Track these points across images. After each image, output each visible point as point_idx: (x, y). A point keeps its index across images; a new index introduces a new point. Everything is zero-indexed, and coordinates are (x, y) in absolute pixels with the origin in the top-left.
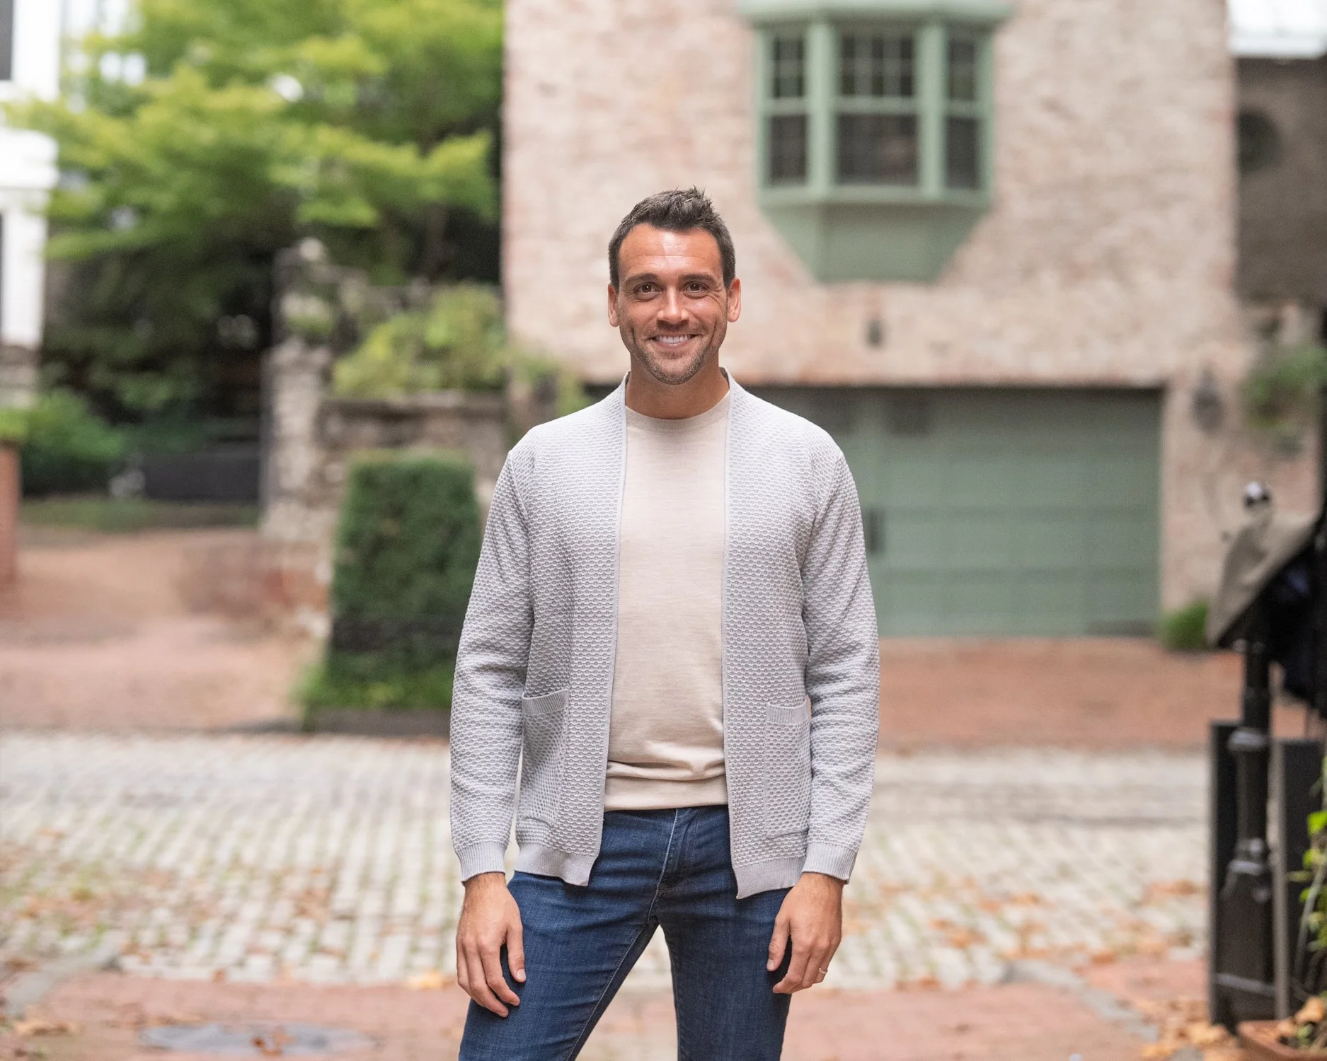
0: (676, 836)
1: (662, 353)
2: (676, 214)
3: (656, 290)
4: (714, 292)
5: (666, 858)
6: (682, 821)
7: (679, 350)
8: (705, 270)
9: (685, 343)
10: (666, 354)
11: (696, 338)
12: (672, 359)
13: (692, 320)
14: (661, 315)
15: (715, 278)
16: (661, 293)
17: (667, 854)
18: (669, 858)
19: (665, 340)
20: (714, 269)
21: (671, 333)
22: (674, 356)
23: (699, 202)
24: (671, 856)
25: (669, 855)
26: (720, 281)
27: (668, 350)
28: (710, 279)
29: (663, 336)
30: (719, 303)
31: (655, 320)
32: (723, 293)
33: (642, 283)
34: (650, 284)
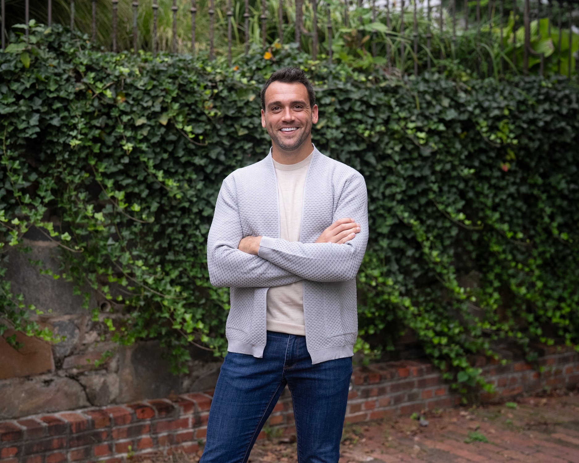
1: (285, 136)
2: (288, 76)
3: (280, 109)
4: (306, 109)
5: (286, 354)
7: (291, 135)
9: (294, 131)
12: (289, 139)
15: (306, 103)
16: (282, 110)
17: (286, 352)
19: (285, 129)
20: (305, 99)
21: (288, 126)
24: (288, 352)
27: (287, 135)
30: (308, 114)
31: (281, 121)
32: (310, 110)
33: (275, 106)
34: (278, 106)
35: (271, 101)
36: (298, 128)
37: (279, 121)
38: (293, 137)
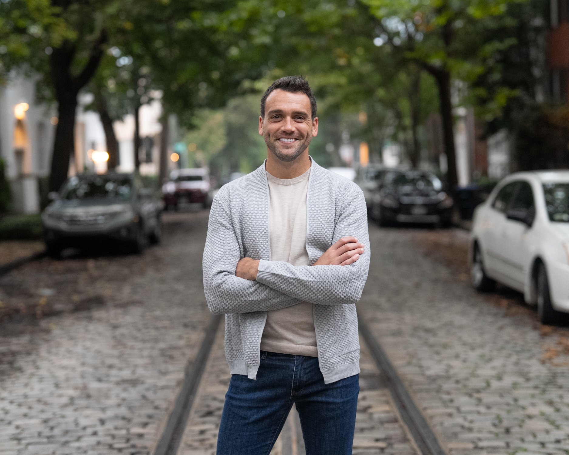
0: (296, 370)
1: (282, 146)
2: (293, 85)
3: (281, 118)
4: (307, 121)
5: (293, 380)
6: (298, 363)
7: (290, 145)
8: (304, 110)
9: (294, 142)
10: (284, 146)
11: (298, 140)
12: (286, 149)
13: (296, 131)
14: (283, 128)
15: (308, 115)
16: (283, 119)
17: (293, 378)
18: (294, 380)
19: (283, 140)
20: (307, 111)
21: (287, 137)
22: (288, 148)
23: (303, 81)
24: (295, 379)
25: (294, 379)
26: (310, 116)
27: (285, 145)
28: (306, 114)
29: (283, 138)
30: (309, 126)
31: (280, 131)
32: (311, 122)
33: (276, 114)
34: (279, 115)
35: (271, 109)
36: (296, 139)
37: (278, 130)
38: (291, 147)
